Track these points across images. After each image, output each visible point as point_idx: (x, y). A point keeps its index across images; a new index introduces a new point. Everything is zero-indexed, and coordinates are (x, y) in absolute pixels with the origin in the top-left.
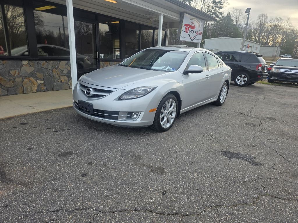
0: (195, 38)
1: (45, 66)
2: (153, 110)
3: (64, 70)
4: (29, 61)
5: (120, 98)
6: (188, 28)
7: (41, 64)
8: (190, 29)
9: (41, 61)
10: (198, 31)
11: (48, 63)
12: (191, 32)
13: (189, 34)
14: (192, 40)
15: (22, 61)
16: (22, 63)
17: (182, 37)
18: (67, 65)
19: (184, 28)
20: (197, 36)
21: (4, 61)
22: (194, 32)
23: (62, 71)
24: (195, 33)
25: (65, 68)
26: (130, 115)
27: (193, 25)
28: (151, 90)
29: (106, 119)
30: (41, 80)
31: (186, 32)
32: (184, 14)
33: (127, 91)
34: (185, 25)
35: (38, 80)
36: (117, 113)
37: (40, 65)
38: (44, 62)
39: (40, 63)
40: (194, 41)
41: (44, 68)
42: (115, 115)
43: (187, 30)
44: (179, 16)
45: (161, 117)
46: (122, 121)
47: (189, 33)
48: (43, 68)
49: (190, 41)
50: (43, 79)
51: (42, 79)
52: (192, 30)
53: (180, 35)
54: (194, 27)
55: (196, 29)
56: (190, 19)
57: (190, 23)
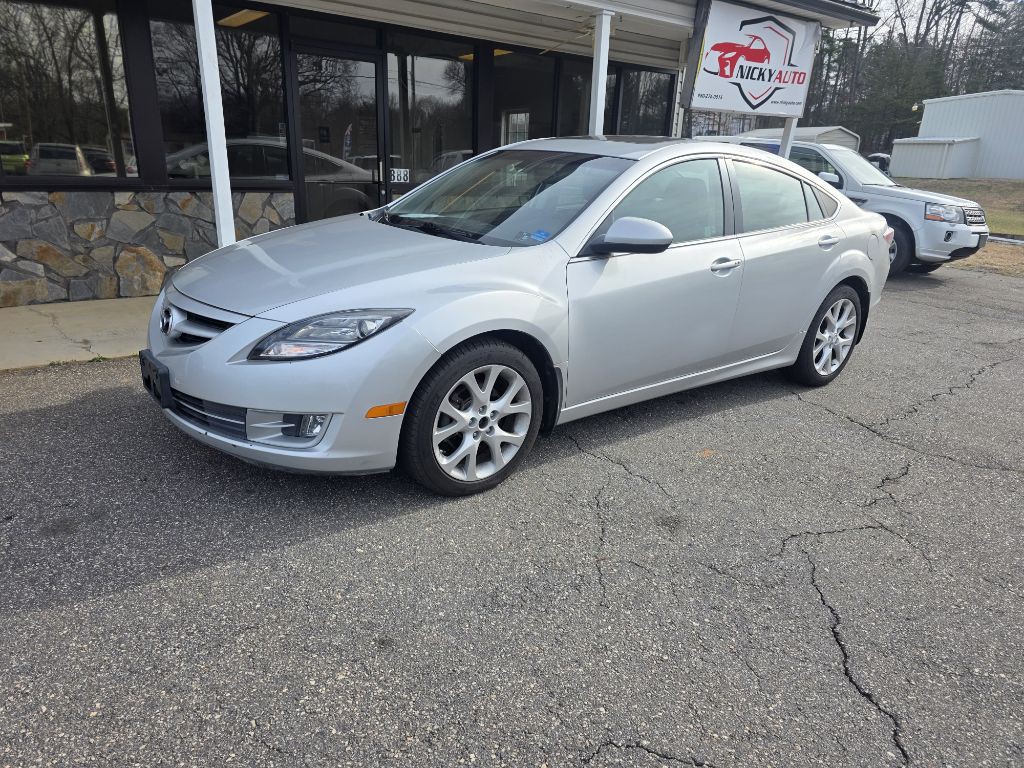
0: (771, 99)
1: (188, 211)
3: (255, 224)
4: (137, 192)
6: (734, 60)
7: (175, 203)
8: (742, 61)
9: (178, 194)
10: (786, 68)
11: (199, 199)
12: (748, 74)
13: (739, 85)
14: (754, 107)
15: (113, 192)
16: (114, 200)
17: (700, 95)
18: (268, 209)
19: (710, 60)
20: (777, 89)
21: (57, 196)
22: (761, 74)
23: (249, 225)
24: (771, 75)
25: (262, 217)
27: (757, 46)
30: (177, 255)
31: (722, 74)
32: (709, 7)
34: (716, 48)
35: (167, 255)
37: (173, 207)
38: (186, 195)
39: (172, 201)
40: (766, 110)
41: (187, 216)
43: (727, 70)
44: (689, 11)
47: (733, 79)
48: (184, 215)
49: (747, 109)
50: (184, 250)
51: (181, 253)
52: (753, 64)
53: (693, 88)
54: (762, 55)
55: (775, 63)
56: (744, 23)
57: (742, 39)
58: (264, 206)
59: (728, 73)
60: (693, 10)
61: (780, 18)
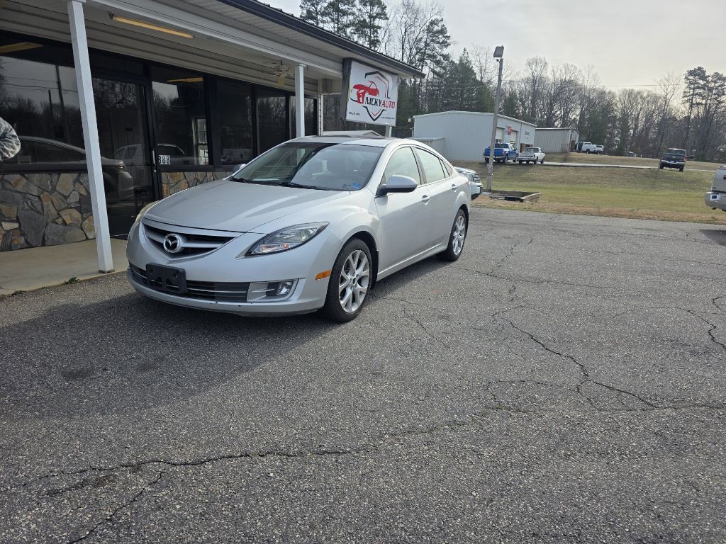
0: (382, 116)
1: (19, 188)
2: (324, 275)
3: (69, 195)
5: (249, 254)
6: (364, 94)
7: (10, 183)
8: (367, 95)
9: (11, 176)
10: (386, 99)
11: (27, 179)
12: (370, 102)
13: (366, 108)
14: (374, 120)
17: (350, 113)
18: (77, 185)
19: (353, 94)
20: (383, 110)
22: (376, 102)
23: (64, 196)
24: (380, 103)
25: (74, 190)
26: (273, 288)
27: (373, 87)
28: (315, 230)
29: (219, 303)
30: (12, 221)
31: (359, 101)
32: (350, 64)
33: (264, 235)
34: (356, 87)
35: (5, 221)
36: (245, 286)
37: (8, 186)
38: (18, 176)
39: (7, 181)
40: (380, 122)
41: (19, 192)
42: (240, 290)
43: (361, 99)
44: (340, 66)
45: (341, 287)
46: (257, 303)
47: (364, 105)
48: (16, 191)
49: (371, 121)
50: (17, 218)
51: (15, 219)
52: (372, 97)
53: (346, 109)
54: (375, 92)
55: (381, 97)
56: (367, 74)
57: (365, 82)
58: (74, 182)
59: (361, 101)
60: (341, 65)
61: (381, 72)
